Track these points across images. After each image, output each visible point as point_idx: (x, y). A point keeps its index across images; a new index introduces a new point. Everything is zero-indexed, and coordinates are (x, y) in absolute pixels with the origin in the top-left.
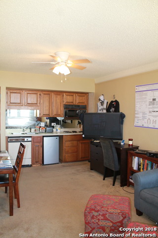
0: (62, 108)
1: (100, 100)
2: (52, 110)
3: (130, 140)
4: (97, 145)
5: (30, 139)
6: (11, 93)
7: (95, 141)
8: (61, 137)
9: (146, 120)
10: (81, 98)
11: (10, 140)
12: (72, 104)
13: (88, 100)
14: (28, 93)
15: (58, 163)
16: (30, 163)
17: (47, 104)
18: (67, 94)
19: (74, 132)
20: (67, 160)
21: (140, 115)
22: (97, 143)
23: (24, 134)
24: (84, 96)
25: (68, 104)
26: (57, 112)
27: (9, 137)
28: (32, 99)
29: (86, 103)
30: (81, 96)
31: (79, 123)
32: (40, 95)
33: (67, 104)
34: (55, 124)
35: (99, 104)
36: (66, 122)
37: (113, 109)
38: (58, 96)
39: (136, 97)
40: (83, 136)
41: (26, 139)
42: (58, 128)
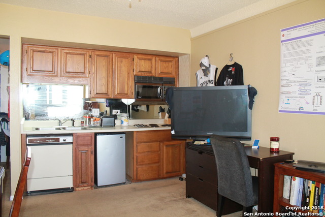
0: (132, 83)
1: (201, 65)
2: (113, 85)
3: (273, 139)
4: (202, 150)
5: (69, 139)
6: (34, 51)
7: (196, 143)
8: (129, 136)
9: (309, 98)
10: (165, 65)
11: (30, 141)
12: (149, 75)
13: (177, 68)
14: (67, 53)
15: (124, 183)
16: (70, 185)
17: (102, 73)
18: (140, 56)
19: (153, 126)
20: (142, 178)
21: (295, 89)
22: (201, 145)
23: (59, 129)
24: (171, 61)
25: (143, 74)
26: (123, 88)
27: (27, 136)
28: (75, 63)
29: (174, 75)
30: (165, 61)
31: (162, 110)
32: (90, 56)
33: (140, 74)
34: (119, 111)
35: (200, 73)
36: (138, 110)
37: (230, 81)
38: (124, 60)
39: (283, 52)
40: (173, 132)
41: (61, 139)
42: (123, 119)
